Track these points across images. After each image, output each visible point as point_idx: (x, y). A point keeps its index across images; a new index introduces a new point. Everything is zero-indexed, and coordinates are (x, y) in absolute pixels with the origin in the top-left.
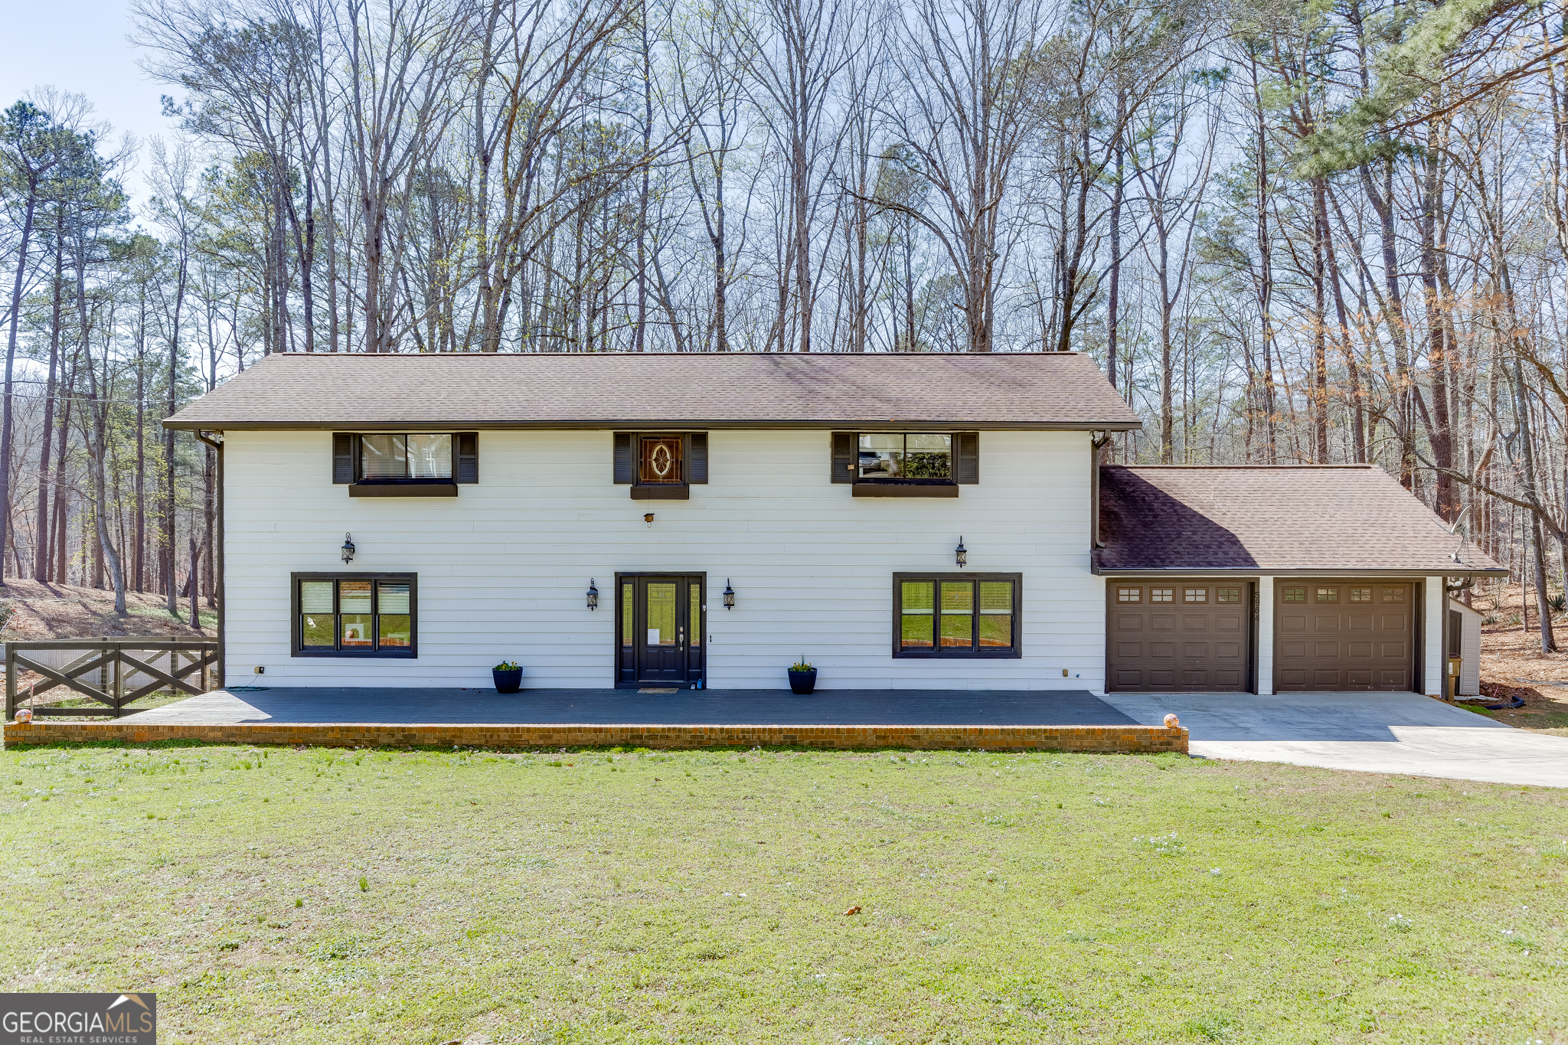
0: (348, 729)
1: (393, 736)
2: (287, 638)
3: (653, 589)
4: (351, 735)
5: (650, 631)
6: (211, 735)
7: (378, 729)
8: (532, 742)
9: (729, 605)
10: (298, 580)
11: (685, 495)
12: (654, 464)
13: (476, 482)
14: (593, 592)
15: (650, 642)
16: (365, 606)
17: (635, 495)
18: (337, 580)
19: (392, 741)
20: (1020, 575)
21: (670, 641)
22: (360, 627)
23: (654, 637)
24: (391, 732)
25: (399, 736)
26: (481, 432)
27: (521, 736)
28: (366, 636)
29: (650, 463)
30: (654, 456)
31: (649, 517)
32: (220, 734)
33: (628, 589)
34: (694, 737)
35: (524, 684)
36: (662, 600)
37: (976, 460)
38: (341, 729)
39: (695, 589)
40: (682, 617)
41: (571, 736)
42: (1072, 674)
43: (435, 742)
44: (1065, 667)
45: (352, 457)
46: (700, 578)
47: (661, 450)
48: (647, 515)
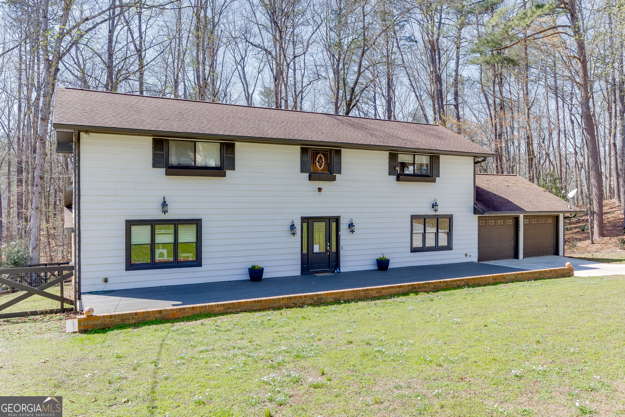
0: (291, 298)
1: (313, 299)
2: (122, 260)
3: (316, 225)
4: (292, 301)
5: (314, 245)
6: (217, 309)
7: (305, 296)
8: (374, 295)
9: (352, 231)
10: (130, 224)
11: (334, 179)
12: (317, 163)
13: (234, 170)
14: (292, 227)
15: (315, 251)
16: (170, 239)
17: (310, 179)
18: (153, 224)
19: (312, 302)
20: (452, 215)
21: (323, 250)
22: (165, 251)
23: (317, 249)
24: (312, 297)
25: (316, 299)
26: (236, 143)
27: (369, 293)
28: (168, 256)
29: (316, 162)
30: (317, 160)
31: (320, 190)
32: (222, 308)
33: (305, 225)
34: (434, 286)
35: (265, 276)
36: (320, 229)
37: (439, 167)
38: (287, 298)
39: (334, 225)
40: (328, 239)
41: (389, 290)
42: (468, 255)
43: (332, 300)
44: (466, 253)
45: (164, 153)
46: (337, 220)
47: (320, 157)
48: (319, 188)
